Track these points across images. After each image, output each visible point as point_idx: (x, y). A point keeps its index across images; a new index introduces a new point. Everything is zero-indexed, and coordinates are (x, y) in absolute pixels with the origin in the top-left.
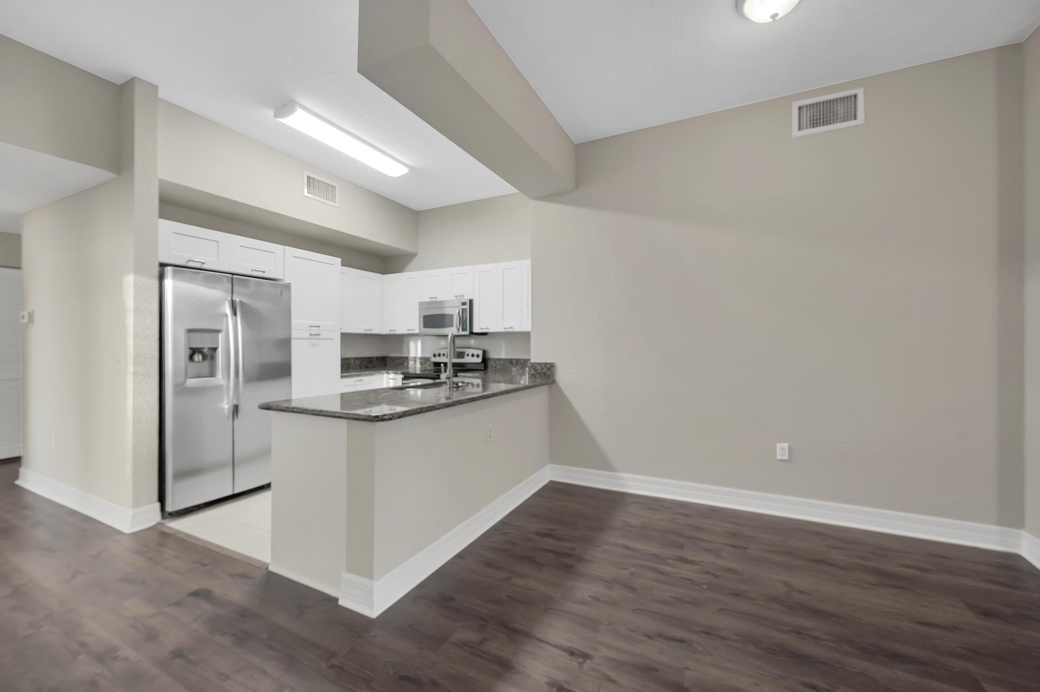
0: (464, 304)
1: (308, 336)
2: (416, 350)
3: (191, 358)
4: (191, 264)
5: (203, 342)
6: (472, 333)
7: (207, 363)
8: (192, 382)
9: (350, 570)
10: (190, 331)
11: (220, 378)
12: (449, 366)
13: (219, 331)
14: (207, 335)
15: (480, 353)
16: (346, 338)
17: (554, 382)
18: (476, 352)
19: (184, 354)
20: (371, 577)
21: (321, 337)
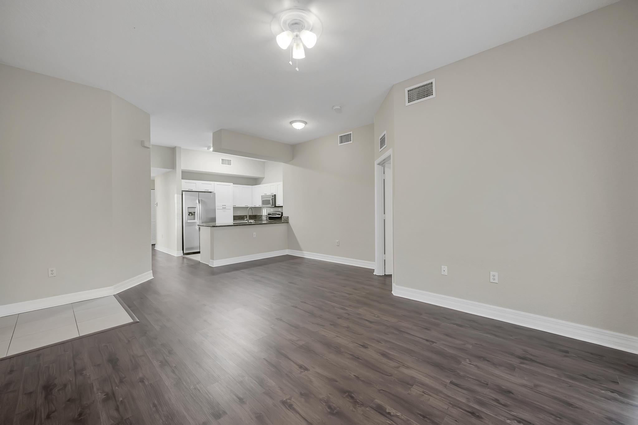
0: (273, 196)
1: (222, 208)
2: (265, 212)
3: (189, 215)
4: (189, 190)
5: (192, 210)
6: (275, 206)
7: (193, 216)
8: (189, 221)
9: (211, 259)
10: (188, 208)
11: (196, 221)
12: (248, 217)
13: (196, 208)
14: (193, 209)
15: (281, 213)
16: (235, 208)
17: (288, 223)
18: (279, 213)
19: (187, 214)
20: (214, 260)
21: (226, 208)
